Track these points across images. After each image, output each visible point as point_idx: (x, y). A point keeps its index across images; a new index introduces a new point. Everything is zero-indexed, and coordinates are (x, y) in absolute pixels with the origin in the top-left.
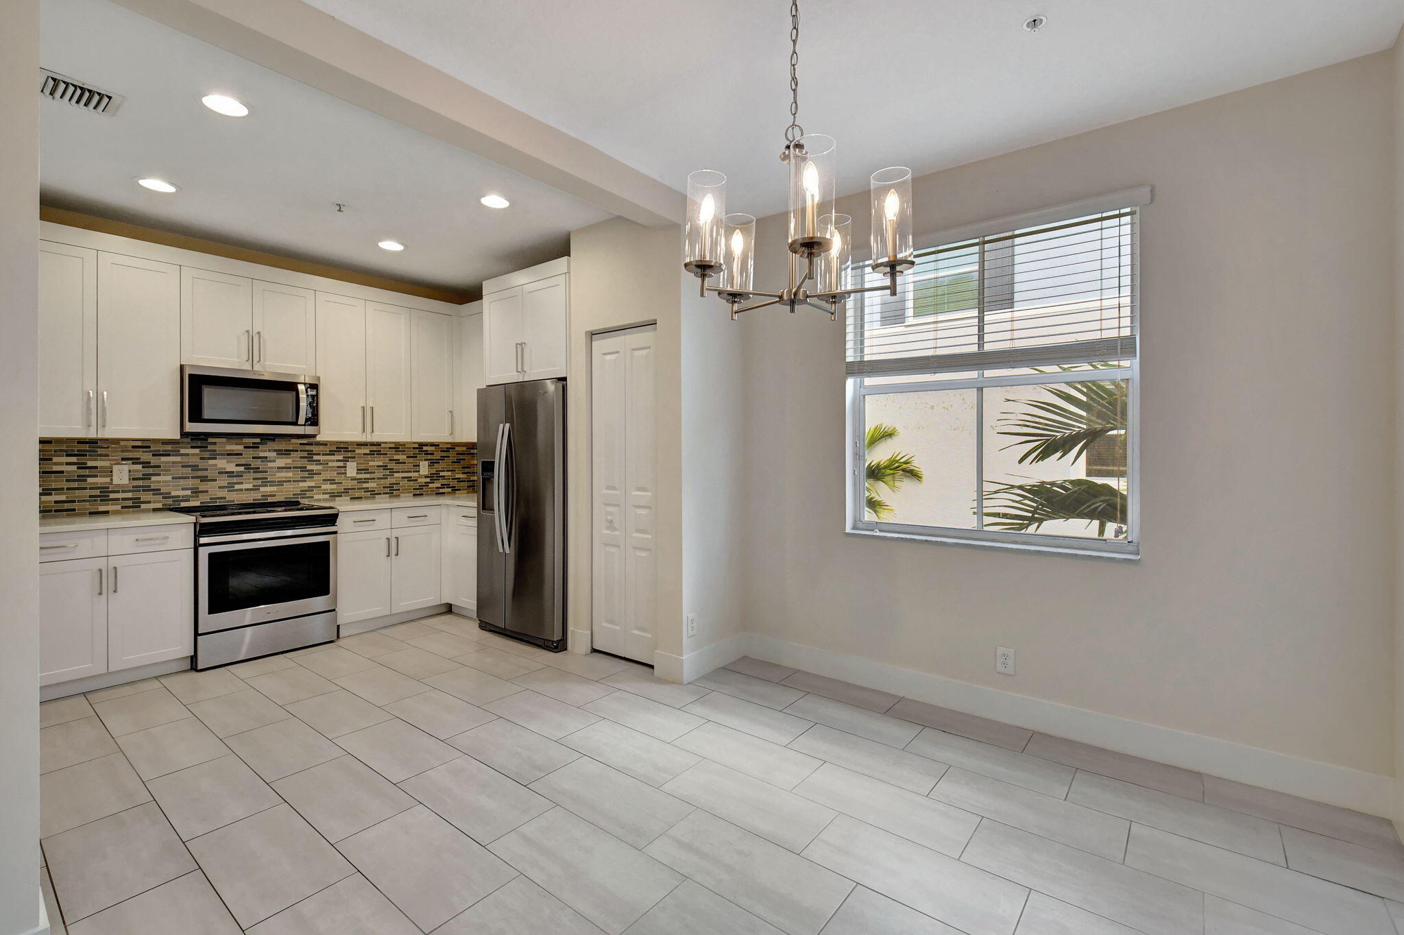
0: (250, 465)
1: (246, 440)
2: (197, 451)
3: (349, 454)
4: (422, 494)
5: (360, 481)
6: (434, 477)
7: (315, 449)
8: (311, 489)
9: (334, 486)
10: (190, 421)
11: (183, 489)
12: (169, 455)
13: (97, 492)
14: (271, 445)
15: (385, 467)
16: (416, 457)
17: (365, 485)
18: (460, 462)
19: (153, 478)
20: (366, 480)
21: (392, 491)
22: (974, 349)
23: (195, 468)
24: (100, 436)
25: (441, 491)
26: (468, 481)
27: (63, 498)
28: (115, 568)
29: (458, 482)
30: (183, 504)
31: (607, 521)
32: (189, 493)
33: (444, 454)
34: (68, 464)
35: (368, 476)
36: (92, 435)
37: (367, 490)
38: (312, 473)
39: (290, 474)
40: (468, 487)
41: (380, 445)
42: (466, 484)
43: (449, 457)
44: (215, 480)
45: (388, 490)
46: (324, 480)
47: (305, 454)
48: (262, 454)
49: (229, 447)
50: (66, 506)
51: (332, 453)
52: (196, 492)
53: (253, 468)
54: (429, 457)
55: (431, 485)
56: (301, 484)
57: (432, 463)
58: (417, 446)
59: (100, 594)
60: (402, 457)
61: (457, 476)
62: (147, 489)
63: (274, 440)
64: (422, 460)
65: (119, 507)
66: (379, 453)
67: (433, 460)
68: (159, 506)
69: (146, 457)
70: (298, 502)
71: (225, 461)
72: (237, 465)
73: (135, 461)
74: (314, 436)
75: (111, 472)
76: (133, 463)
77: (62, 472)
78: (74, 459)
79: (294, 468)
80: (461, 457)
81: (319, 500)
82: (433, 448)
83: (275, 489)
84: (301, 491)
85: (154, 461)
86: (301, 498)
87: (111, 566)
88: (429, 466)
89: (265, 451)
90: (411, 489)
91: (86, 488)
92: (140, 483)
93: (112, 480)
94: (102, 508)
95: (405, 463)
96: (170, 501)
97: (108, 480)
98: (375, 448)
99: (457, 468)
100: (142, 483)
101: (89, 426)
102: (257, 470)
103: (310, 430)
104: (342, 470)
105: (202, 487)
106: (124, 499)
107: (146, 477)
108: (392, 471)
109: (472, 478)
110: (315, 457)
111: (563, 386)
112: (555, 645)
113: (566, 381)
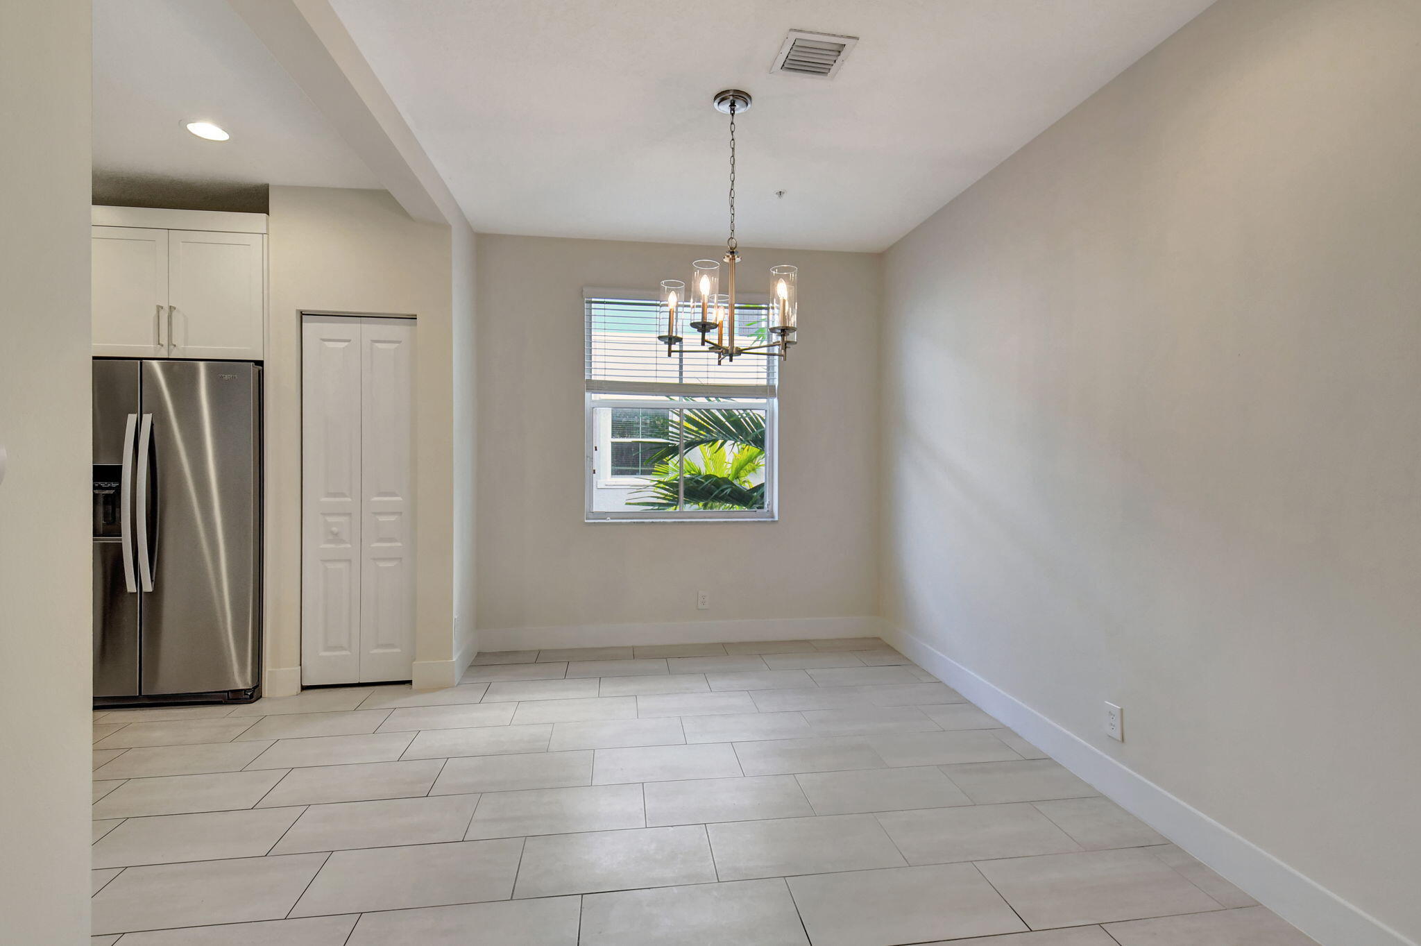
22: (677, 381)
111: (259, 371)
112: (249, 694)
113: (263, 366)
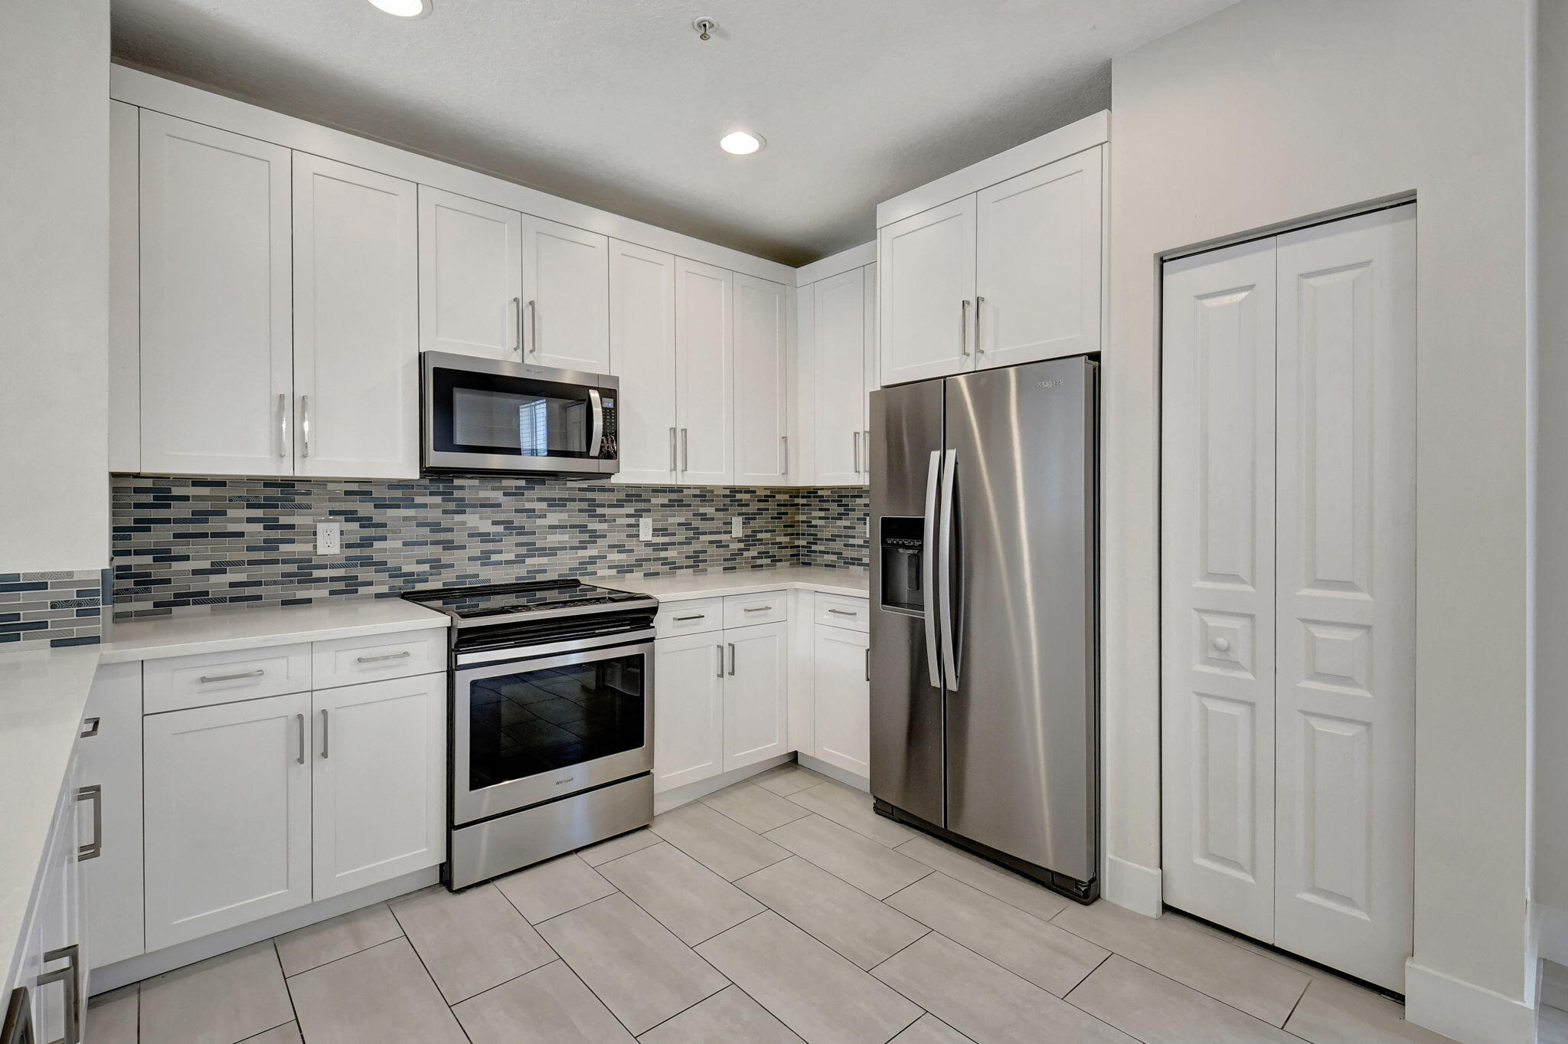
0: (512, 522)
1: (506, 483)
2: (438, 499)
3: (643, 506)
4: (735, 568)
5: (658, 547)
6: (749, 540)
7: (598, 496)
8: (592, 561)
9: (623, 556)
10: (435, 449)
11: (418, 562)
12: (398, 507)
13: (293, 568)
14: (540, 491)
15: (686, 525)
16: (728, 510)
17: (663, 554)
18: (781, 518)
19: (377, 545)
20: (665, 547)
21: (696, 562)
23: (436, 527)
24: (298, 474)
25: (759, 562)
26: (791, 547)
27: (242, 577)
28: (324, 712)
29: (779, 548)
30: (419, 587)
31: (1217, 648)
32: (426, 567)
33: (762, 505)
34: (250, 520)
35: (666, 539)
36: (285, 471)
37: (665, 562)
38: (595, 536)
39: (566, 537)
40: (791, 555)
41: (682, 491)
42: (789, 552)
43: (768, 509)
44: (463, 547)
45: (691, 562)
46: (610, 546)
47: (584, 505)
48: (528, 505)
49: (483, 494)
50: (248, 591)
51: (620, 504)
52: (437, 565)
53: (515, 528)
54: (744, 510)
55: (746, 554)
56: (581, 553)
57: (748, 519)
58: (727, 492)
59: (301, 761)
60: (709, 510)
61: (779, 539)
62: (367, 562)
63: (543, 482)
64: (734, 515)
65: (325, 593)
66: (680, 503)
67: (748, 514)
68: (385, 589)
69: (365, 509)
70: (577, 580)
71: (478, 516)
72: (494, 523)
73: (350, 516)
74: (609, 475)
75: (315, 534)
76: (347, 520)
77: (241, 534)
78: (259, 513)
79: (572, 527)
80: (783, 510)
81: (603, 578)
82: (748, 496)
83: (544, 560)
84: (580, 563)
85: (378, 516)
86: (582, 575)
87: (317, 710)
88: (744, 523)
89: (532, 500)
90: (720, 560)
91: (276, 562)
92: (356, 552)
93: (315, 547)
94: (301, 594)
95: (713, 519)
96: (399, 582)
97: (309, 547)
98: (674, 496)
99: (777, 527)
100: (360, 554)
101: (282, 456)
102: (521, 531)
103: (604, 465)
104: (633, 533)
105: (447, 557)
106: (333, 579)
107: (366, 543)
108: (698, 533)
109: (797, 543)
110: (599, 511)
111: (1094, 369)
112: (1083, 889)
113: (1099, 361)
